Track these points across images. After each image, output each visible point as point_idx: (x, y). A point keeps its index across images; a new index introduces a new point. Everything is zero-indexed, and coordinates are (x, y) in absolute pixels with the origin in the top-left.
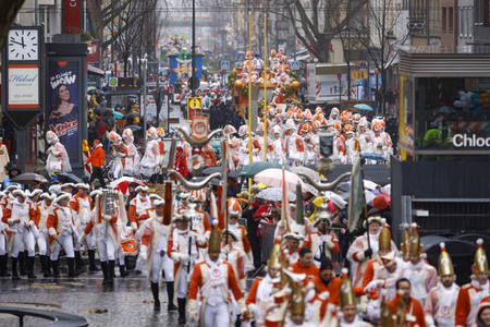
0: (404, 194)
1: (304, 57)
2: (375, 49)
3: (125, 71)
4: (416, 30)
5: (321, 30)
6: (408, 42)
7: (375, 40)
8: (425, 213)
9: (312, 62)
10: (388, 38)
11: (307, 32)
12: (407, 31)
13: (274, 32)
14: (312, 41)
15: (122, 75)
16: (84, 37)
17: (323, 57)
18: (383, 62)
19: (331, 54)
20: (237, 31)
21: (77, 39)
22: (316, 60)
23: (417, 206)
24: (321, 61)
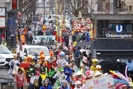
0: (94, 49)
1: (72, 16)
2: (89, 14)
3: (28, 19)
4: (99, 9)
5: (76, 9)
6: (97, 12)
7: (89, 12)
8: (99, 54)
9: (74, 17)
10: (92, 11)
11: (73, 9)
12: (97, 9)
13: (65, 9)
14: (74, 12)
15: (27, 20)
16: (17, 11)
17: (77, 16)
18: (91, 17)
19: (79, 15)
20: (56, 9)
21: (16, 11)
22: (75, 16)
23: (97, 52)
24: (76, 17)
